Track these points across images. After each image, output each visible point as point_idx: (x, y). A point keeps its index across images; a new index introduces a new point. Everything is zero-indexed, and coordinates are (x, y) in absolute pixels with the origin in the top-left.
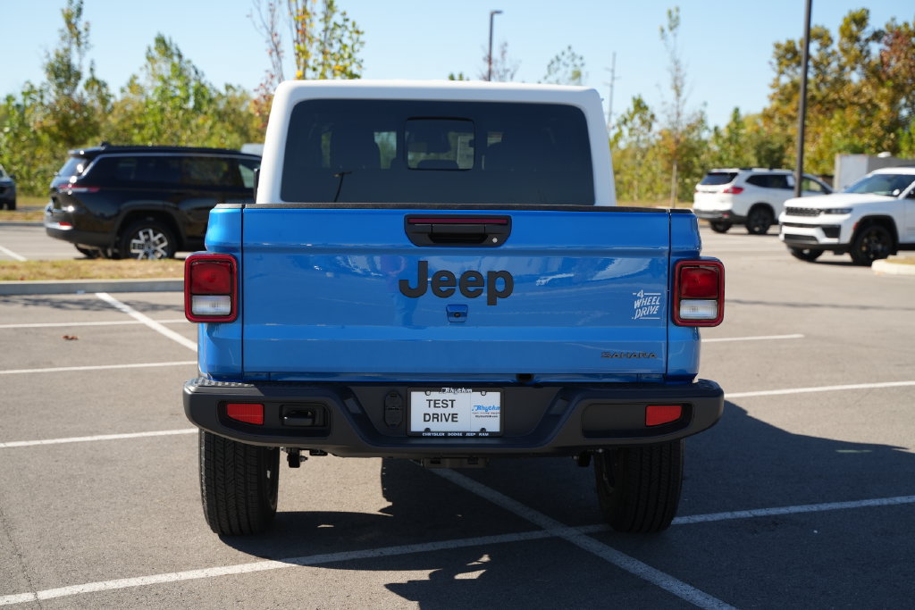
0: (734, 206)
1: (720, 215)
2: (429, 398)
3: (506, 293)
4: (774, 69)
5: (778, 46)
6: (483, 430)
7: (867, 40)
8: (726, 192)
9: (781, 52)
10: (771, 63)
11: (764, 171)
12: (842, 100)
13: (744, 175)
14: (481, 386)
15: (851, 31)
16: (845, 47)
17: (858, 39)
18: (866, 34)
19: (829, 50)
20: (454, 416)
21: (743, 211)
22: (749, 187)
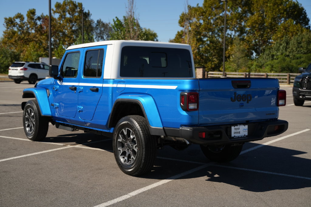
0: (24, 74)
1: (20, 78)
2: (235, 128)
3: (250, 100)
4: (5, 27)
5: (6, 19)
6: (245, 135)
7: (36, 20)
8: (21, 69)
9: (7, 21)
10: (4, 24)
11: (33, 63)
12: (30, 39)
13: (27, 64)
14: (244, 124)
15: (31, 16)
16: (29, 21)
17: (33, 19)
18: (35, 17)
19: (24, 22)
20: (239, 132)
21: (27, 76)
22: (29, 68)
